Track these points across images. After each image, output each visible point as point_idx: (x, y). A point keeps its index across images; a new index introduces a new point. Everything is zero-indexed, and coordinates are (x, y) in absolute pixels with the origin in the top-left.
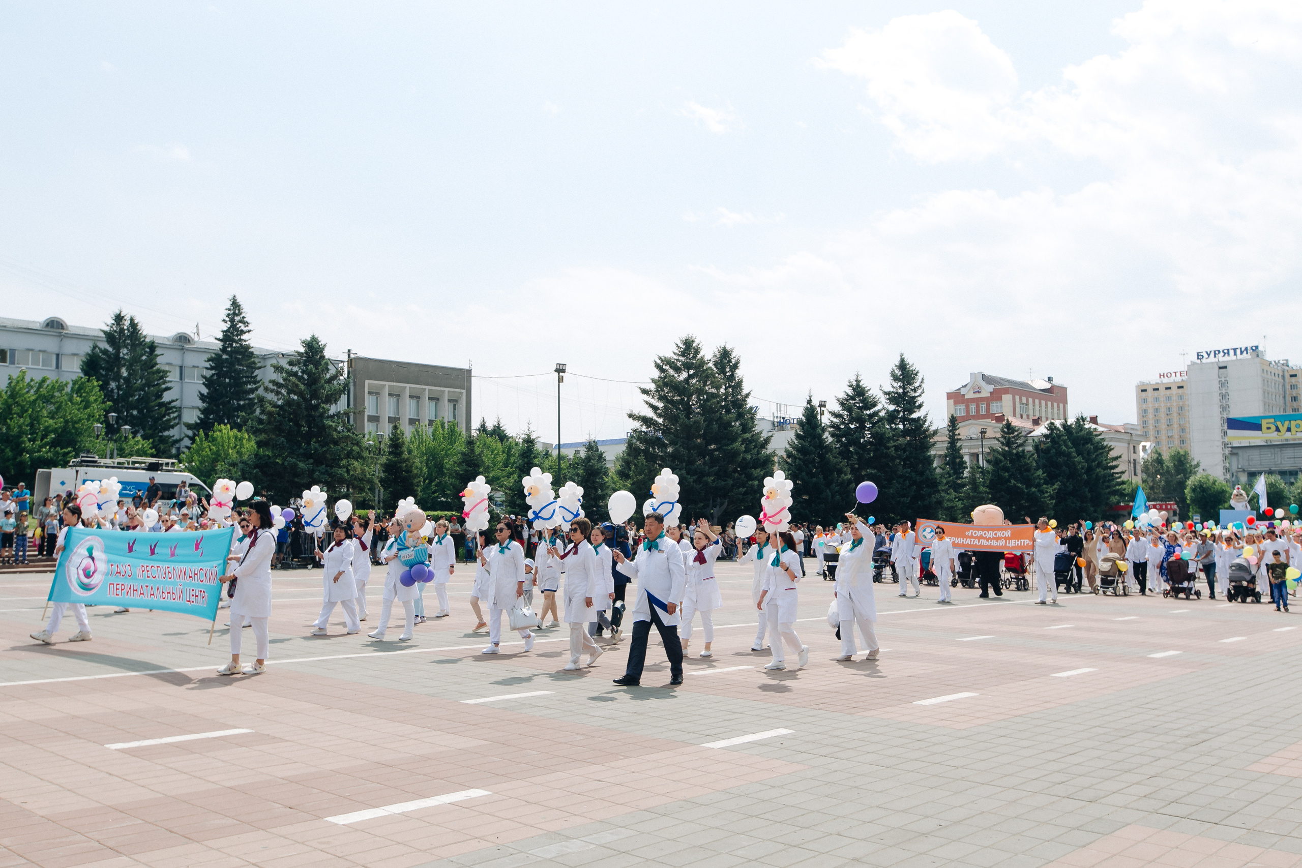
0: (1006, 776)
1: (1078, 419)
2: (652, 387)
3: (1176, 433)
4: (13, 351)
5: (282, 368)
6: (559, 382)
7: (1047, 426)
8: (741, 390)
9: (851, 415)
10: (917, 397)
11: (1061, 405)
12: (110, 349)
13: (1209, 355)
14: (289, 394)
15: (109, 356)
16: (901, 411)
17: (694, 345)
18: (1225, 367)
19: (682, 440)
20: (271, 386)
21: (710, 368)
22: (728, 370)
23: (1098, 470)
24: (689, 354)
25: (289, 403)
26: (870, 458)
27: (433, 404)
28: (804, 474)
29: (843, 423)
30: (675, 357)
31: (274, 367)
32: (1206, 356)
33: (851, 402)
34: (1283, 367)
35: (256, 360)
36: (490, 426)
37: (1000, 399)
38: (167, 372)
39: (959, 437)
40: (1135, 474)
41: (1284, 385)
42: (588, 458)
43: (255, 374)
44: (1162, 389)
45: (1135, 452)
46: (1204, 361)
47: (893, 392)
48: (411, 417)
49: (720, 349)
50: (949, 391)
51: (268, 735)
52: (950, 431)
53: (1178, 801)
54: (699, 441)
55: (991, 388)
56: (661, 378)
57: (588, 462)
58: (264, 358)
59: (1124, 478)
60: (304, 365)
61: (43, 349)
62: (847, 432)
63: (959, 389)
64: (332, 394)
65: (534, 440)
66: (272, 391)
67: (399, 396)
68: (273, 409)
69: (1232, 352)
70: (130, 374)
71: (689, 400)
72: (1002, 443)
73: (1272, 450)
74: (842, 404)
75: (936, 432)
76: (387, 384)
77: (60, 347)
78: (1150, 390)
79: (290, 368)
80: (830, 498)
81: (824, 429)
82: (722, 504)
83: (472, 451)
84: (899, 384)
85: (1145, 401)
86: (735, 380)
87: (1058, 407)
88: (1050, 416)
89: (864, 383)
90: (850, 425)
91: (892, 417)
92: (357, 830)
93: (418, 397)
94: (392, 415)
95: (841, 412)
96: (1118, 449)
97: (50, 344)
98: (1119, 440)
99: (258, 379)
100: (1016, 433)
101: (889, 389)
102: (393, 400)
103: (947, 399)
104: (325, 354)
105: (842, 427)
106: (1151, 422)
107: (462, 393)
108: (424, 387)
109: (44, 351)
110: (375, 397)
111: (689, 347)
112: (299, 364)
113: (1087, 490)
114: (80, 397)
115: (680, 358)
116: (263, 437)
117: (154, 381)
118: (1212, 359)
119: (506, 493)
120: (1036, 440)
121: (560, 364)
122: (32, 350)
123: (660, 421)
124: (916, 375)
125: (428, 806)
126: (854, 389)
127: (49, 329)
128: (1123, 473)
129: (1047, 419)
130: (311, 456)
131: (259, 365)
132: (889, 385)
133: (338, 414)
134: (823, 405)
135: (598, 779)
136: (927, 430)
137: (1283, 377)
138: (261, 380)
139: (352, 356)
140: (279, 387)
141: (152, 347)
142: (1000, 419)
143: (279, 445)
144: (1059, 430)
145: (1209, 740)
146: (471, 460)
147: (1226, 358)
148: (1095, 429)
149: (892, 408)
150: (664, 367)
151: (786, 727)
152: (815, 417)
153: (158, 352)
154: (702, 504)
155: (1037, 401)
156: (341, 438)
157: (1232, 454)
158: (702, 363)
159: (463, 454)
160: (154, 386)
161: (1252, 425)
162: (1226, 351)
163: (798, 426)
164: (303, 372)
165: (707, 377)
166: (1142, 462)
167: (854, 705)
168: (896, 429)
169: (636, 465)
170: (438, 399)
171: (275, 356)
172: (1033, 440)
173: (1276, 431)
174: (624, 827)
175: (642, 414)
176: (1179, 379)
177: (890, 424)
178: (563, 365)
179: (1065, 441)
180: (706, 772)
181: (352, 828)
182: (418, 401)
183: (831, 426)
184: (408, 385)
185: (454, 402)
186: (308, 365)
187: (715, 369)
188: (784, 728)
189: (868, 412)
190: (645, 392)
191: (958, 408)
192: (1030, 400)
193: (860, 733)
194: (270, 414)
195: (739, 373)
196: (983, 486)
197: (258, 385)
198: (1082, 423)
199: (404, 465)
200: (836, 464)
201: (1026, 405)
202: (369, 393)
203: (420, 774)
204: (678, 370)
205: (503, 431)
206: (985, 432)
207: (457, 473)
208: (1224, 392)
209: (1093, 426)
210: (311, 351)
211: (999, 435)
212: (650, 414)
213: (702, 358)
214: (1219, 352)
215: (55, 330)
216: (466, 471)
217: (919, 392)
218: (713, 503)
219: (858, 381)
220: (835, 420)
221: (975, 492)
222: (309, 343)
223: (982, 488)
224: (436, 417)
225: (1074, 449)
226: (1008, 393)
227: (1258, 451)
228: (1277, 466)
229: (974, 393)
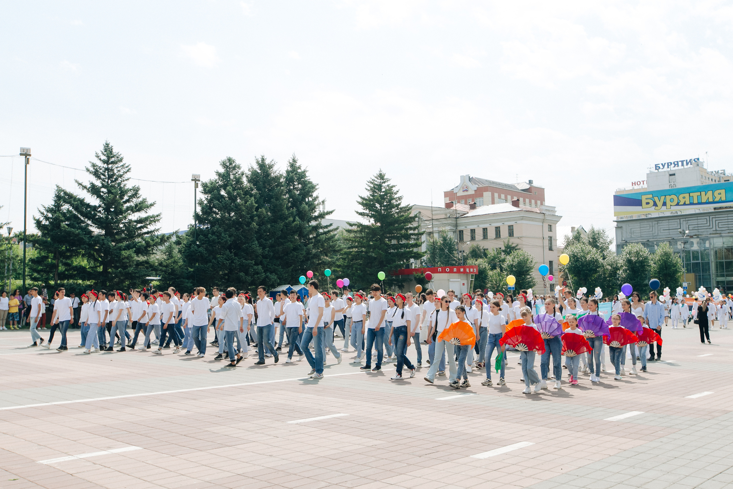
11: (539, 202)
13: (664, 166)
18: (675, 175)
32: (661, 167)
34: (720, 175)
37: (482, 196)
46: (660, 170)
55: (475, 187)
69: (680, 164)
87: (536, 202)
103: (445, 197)
147: (676, 168)
157: (617, 228)
162: (676, 163)
173: (653, 206)
192: (509, 197)
214: (671, 163)
226: (487, 191)
227: (639, 224)
228: (655, 237)
229: (463, 191)
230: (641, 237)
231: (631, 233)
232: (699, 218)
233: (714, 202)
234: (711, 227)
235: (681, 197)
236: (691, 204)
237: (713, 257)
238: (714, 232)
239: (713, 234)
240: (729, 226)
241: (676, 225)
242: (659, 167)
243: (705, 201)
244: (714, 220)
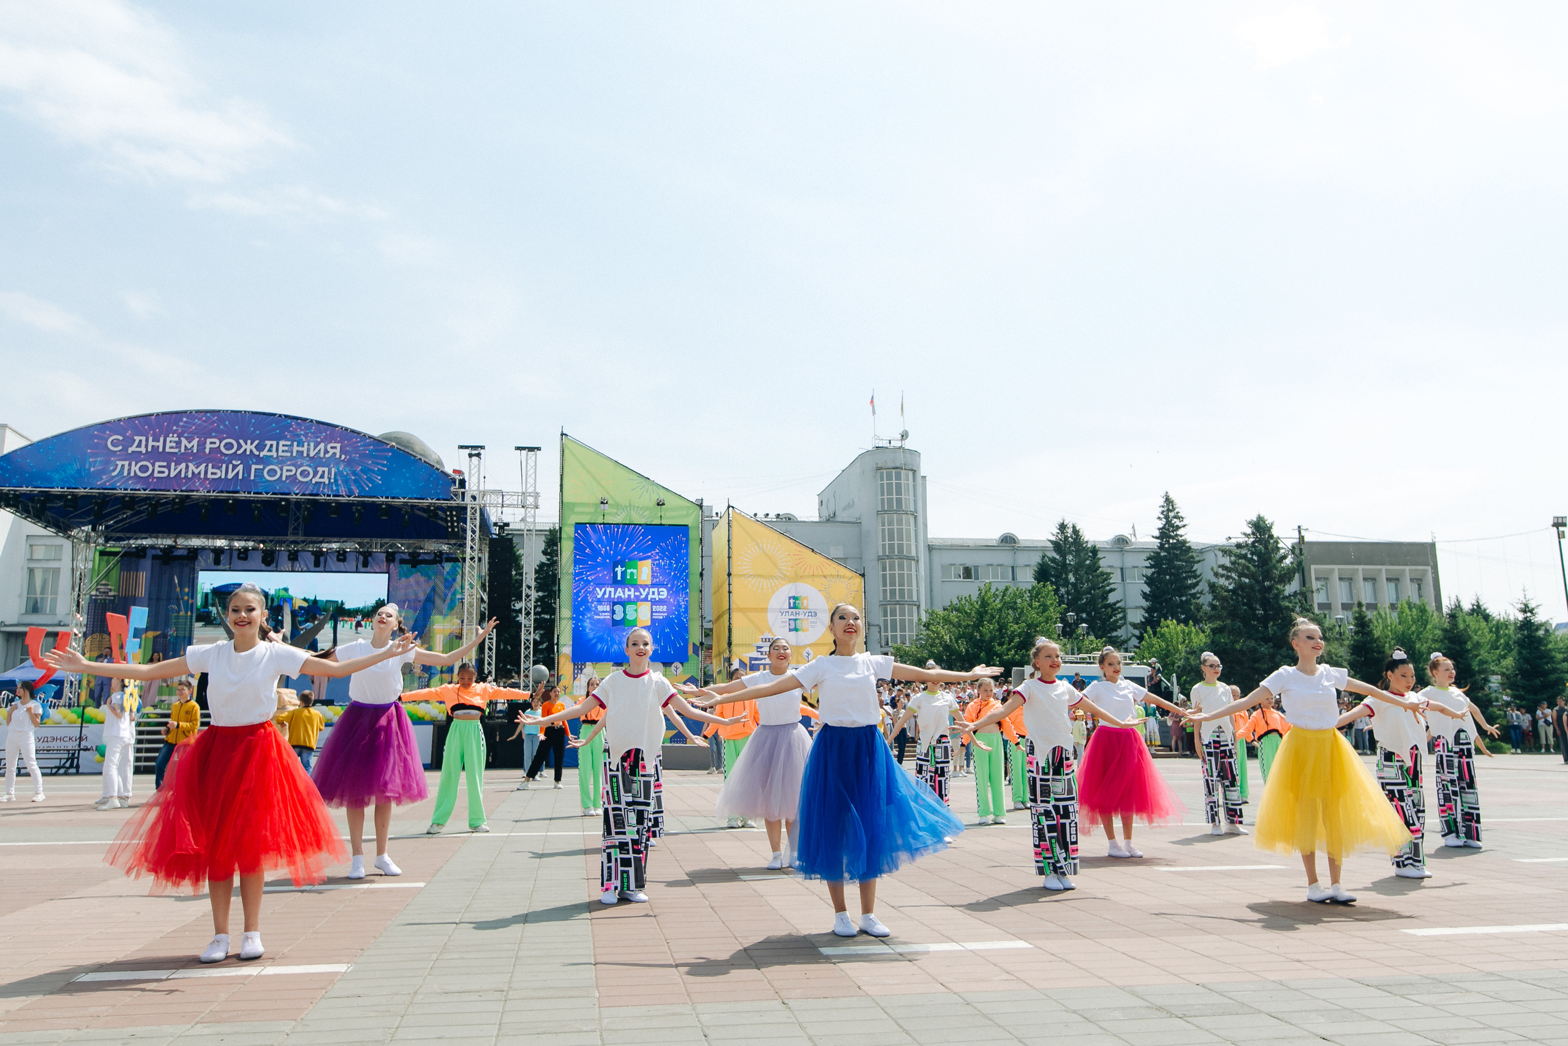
4: (976, 567)
12: (1058, 557)
14: (1239, 577)
15: (1057, 564)
31: (1221, 552)
38: (1108, 574)
43: (1194, 569)
60: (1253, 547)
61: (1000, 563)
64: (1283, 575)
68: (1226, 594)
70: (1076, 579)
77: (1014, 560)
97: (1005, 558)
99: (1198, 573)
104: (1273, 533)
109: (1002, 565)
114: (1039, 602)
117: (1098, 584)
122: (992, 565)
127: (1004, 544)
140: (1230, 571)
141: (1095, 551)
153: (1100, 555)
160: (1099, 588)
184: (1360, 567)
215: (1011, 545)
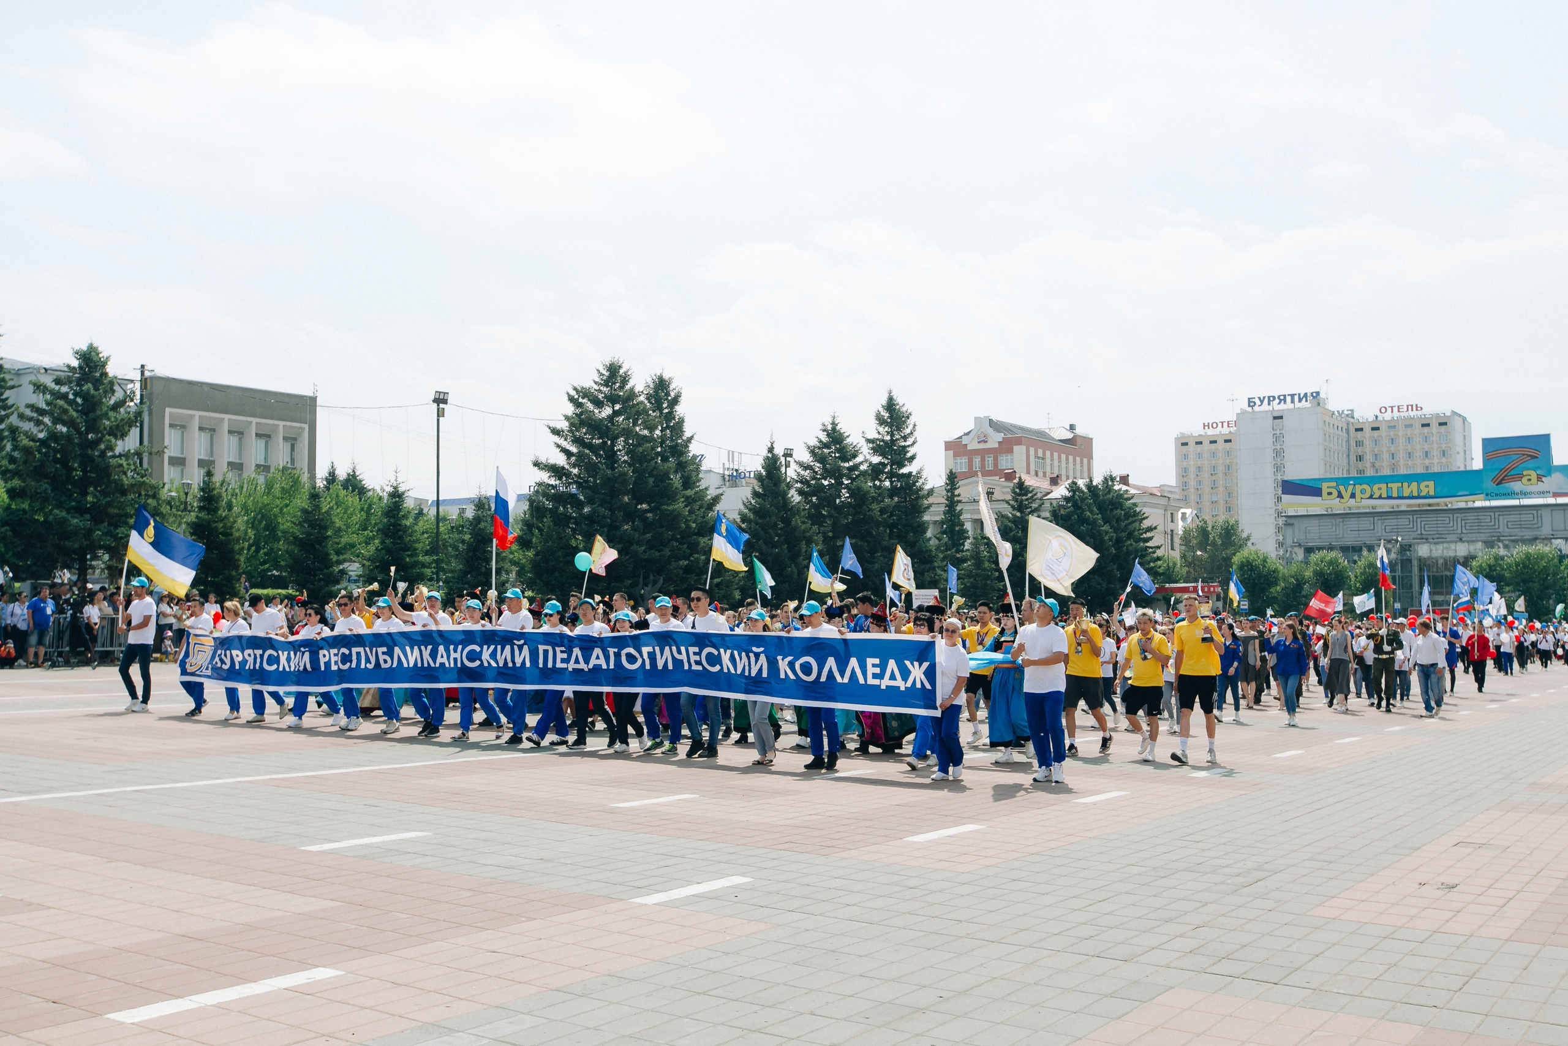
0: (1022, 930)
1: (1106, 479)
2: (564, 425)
3: (1221, 497)
5: (45, 387)
6: (438, 416)
7: (1068, 487)
8: (682, 432)
9: (824, 466)
10: (909, 446)
11: (1085, 461)
13: (1262, 402)
14: (56, 421)
16: (888, 463)
17: (622, 371)
18: (1281, 417)
19: (602, 496)
20: (28, 412)
21: (642, 402)
22: (665, 405)
23: (1129, 542)
24: (614, 383)
25: (53, 436)
26: (848, 523)
27: (261, 443)
28: (761, 542)
29: (814, 478)
30: (596, 387)
31: (34, 385)
32: (1258, 403)
33: (826, 451)
34: (1347, 418)
35: (7, 377)
36: (342, 474)
37: (1011, 451)
39: (959, 498)
40: (1172, 549)
41: (1348, 441)
42: (477, 520)
43: (4, 397)
44: (1206, 443)
45: (1172, 521)
46: (1256, 408)
47: (877, 439)
48: (231, 460)
49: (654, 378)
50: (947, 440)
51: (22, 900)
52: (948, 491)
53: (1230, 957)
54: (626, 499)
55: (1000, 437)
56: (576, 414)
57: (476, 525)
58: (18, 373)
59: (1159, 553)
60: (77, 385)
62: (818, 490)
63: (961, 437)
64: (117, 426)
65: (403, 493)
66: (30, 419)
67: (214, 430)
68: (31, 443)
69: (1289, 399)
71: (613, 445)
72: (1013, 507)
73: (1333, 521)
74: (813, 452)
75: (931, 492)
76: (197, 413)
78: (1192, 443)
79: (57, 388)
80: (796, 574)
81: (789, 486)
82: (655, 582)
83: (318, 507)
84: (886, 429)
85: (1186, 457)
86: (674, 418)
87: (1082, 462)
88: (1071, 474)
89: (842, 427)
90: (823, 481)
91: (876, 471)
92: (151, 1030)
93: (241, 433)
94: (202, 457)
95: (812, 464)
96: (1153, 517)
98: (1154, 506)
99: (10, 402)
100: (1030, 495)
101: (873, 435)
102: (205, 437)
103: (946, 450)
104: (108, 370)
105: (813, 482)
106: (1192, 484)
107: (303, 429)
108: (249, 419)
110: (180, 432)
111: (614, 374)
112: (70, 382)
113: (1115, 567)
115: (602, 388)
116: (16, 482)
118: (1265, 407)
119: (363, 565)
120: (1055, 504)
121: (440, 393)
123: (575, 471)
124: (908, 418)
125: (254, 993)
126: (828, 435)
128: (1159, 547)
129: (1068, 478)
130: (87, 511)
131: (10, 383)
132: (874, 431)
133: (126, 455)
134: (788, 454)
135: (492, 949)
136: (921, 489)
137: (1347, 430)
138: (13, 405)
139: (147, 374)
142: (1010, 477)
143: (40, 493)
144: (1083, 492)
145: (1264, 879)
146: (316, 520)
147: (1282, 406)
148: (1127, 491)
149: (876, 459)
150: (580, 400)
151: (743, 874)
152: (778, 469)
154: (630, 582)
155: (1056, 455)
156: (132, 486)
157: (1287, 524)
158: (632, 395)
159: (305, 511)
161: (1310, 489)
162: (1282, 398)
163: (755, 482)
164: (76, 394)
165: (638, 413)
166: (1181, 532)
167: (829, 843)
168: (880, 487)
169: (540, 530)
170: (269, 436)
171: (35, 371)
172: (1051, 504)
173: (1338, 497)
174: (528, 1013)
175: (552, 461)
176: (1226, 430)
177: (873, 480)
178: (445, 393)
179: (1089, 506)
180: (637, 936)
181: (145, 1028)
182: (240, 439)
183: (797, 482)
184: (226, 417)
185: (292, 441)
186: (83, 385)
187: (648, 404)
188: (738, 875)
189: (847, 465)
190: (556, 432)
191: (959, 461)
192: (1048, 453)
193: (838, 880)
194: (27, 451)
195: (680, 410)
196: (988, 561)
197: (10, 411)
198: (1110, 483)
199: (221, 525)
200: (804, 532)
201: (1043, 459)
202: (171, 426)
203: (243, 950)
204: (599, 404)
205: (361, 481)
206: (992, 493)
207: (296, 538)
208: (1278, 447)
209: (1124, 488)
210: (88, 365)
211: (1009, 497)
212: (560, 460)
213: (632, 389)
214: (1274, 398)
216: (308, 534)
217: (909, 442)
218: (644, 579)
219: (834, 424)
220: (807, 474)
221: (979, 569)
222: (85, 355)
223: (987, 564)
224: (266, 459)
225: (1100, 515)
226: (1021, 444)
227: (1317, 522)
228: (1339, 540)
229: (979, 442)
230: (1320, 538)
231: (1306, 533)
232: (1399, 517)
233: (1418, 497)
234: (1415, 529)
235: (1376, 487)
236: (1390, 498)
237: (1416, 568)
238: (1419, 537)
239: (1417, 539)
240: (1439, 529)
241: (1368, 525)
242: (1255, 403)
243: (1407, 495)
244: (1419, 520)
